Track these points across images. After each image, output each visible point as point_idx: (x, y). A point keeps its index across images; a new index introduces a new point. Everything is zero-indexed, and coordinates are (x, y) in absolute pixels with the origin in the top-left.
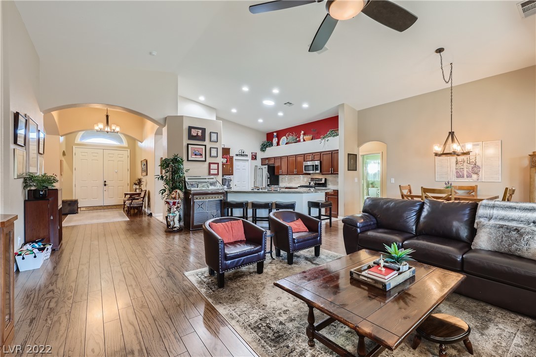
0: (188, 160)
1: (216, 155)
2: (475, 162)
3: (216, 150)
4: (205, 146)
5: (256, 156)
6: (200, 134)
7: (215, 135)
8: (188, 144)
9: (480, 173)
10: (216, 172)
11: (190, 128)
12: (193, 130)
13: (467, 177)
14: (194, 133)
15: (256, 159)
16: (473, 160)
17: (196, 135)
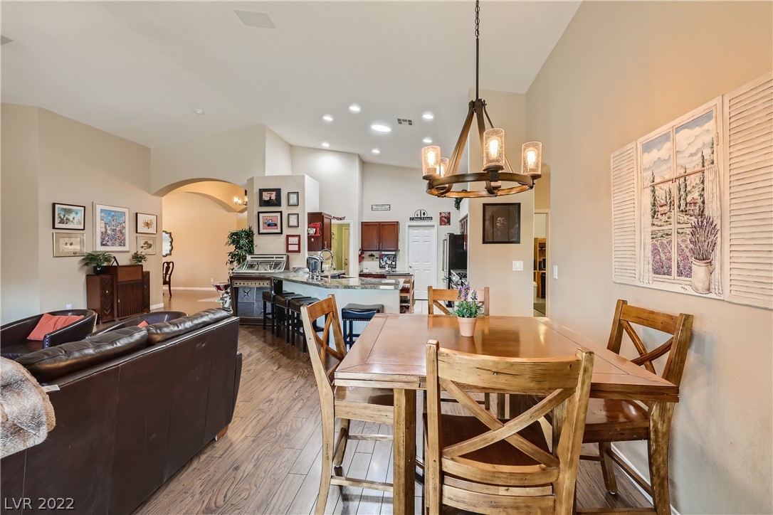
0: (259, 233)
1: (296, 224)
2: (700, 201)
3: (296, 216)
4: (281, 212)
5: (449, 219)
6: (273, 197)
7: (295, 196)
8: (259, 213)
9: (716, 257)
10: (296, 248)
11: (261, 191)
12: (264, 194)
13: (680, 274)
14: (266, 197)
15: (449, 222)
16: (696, 194)
17: (268, 199)
